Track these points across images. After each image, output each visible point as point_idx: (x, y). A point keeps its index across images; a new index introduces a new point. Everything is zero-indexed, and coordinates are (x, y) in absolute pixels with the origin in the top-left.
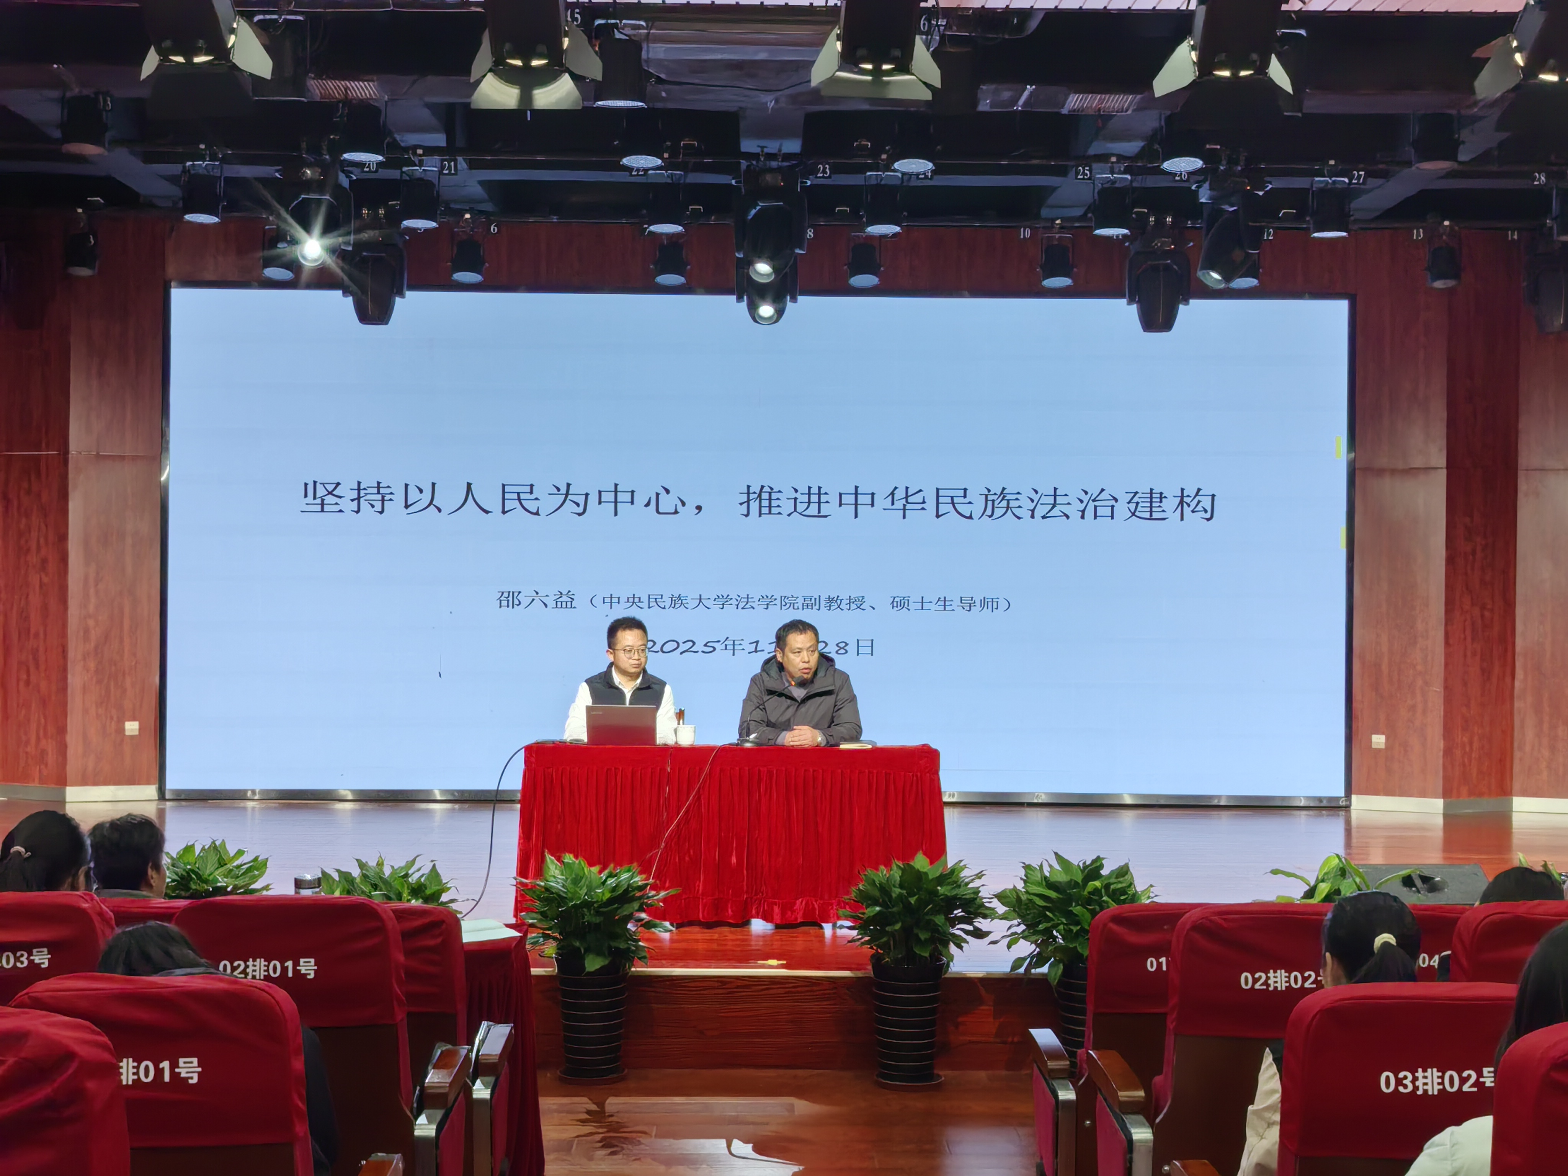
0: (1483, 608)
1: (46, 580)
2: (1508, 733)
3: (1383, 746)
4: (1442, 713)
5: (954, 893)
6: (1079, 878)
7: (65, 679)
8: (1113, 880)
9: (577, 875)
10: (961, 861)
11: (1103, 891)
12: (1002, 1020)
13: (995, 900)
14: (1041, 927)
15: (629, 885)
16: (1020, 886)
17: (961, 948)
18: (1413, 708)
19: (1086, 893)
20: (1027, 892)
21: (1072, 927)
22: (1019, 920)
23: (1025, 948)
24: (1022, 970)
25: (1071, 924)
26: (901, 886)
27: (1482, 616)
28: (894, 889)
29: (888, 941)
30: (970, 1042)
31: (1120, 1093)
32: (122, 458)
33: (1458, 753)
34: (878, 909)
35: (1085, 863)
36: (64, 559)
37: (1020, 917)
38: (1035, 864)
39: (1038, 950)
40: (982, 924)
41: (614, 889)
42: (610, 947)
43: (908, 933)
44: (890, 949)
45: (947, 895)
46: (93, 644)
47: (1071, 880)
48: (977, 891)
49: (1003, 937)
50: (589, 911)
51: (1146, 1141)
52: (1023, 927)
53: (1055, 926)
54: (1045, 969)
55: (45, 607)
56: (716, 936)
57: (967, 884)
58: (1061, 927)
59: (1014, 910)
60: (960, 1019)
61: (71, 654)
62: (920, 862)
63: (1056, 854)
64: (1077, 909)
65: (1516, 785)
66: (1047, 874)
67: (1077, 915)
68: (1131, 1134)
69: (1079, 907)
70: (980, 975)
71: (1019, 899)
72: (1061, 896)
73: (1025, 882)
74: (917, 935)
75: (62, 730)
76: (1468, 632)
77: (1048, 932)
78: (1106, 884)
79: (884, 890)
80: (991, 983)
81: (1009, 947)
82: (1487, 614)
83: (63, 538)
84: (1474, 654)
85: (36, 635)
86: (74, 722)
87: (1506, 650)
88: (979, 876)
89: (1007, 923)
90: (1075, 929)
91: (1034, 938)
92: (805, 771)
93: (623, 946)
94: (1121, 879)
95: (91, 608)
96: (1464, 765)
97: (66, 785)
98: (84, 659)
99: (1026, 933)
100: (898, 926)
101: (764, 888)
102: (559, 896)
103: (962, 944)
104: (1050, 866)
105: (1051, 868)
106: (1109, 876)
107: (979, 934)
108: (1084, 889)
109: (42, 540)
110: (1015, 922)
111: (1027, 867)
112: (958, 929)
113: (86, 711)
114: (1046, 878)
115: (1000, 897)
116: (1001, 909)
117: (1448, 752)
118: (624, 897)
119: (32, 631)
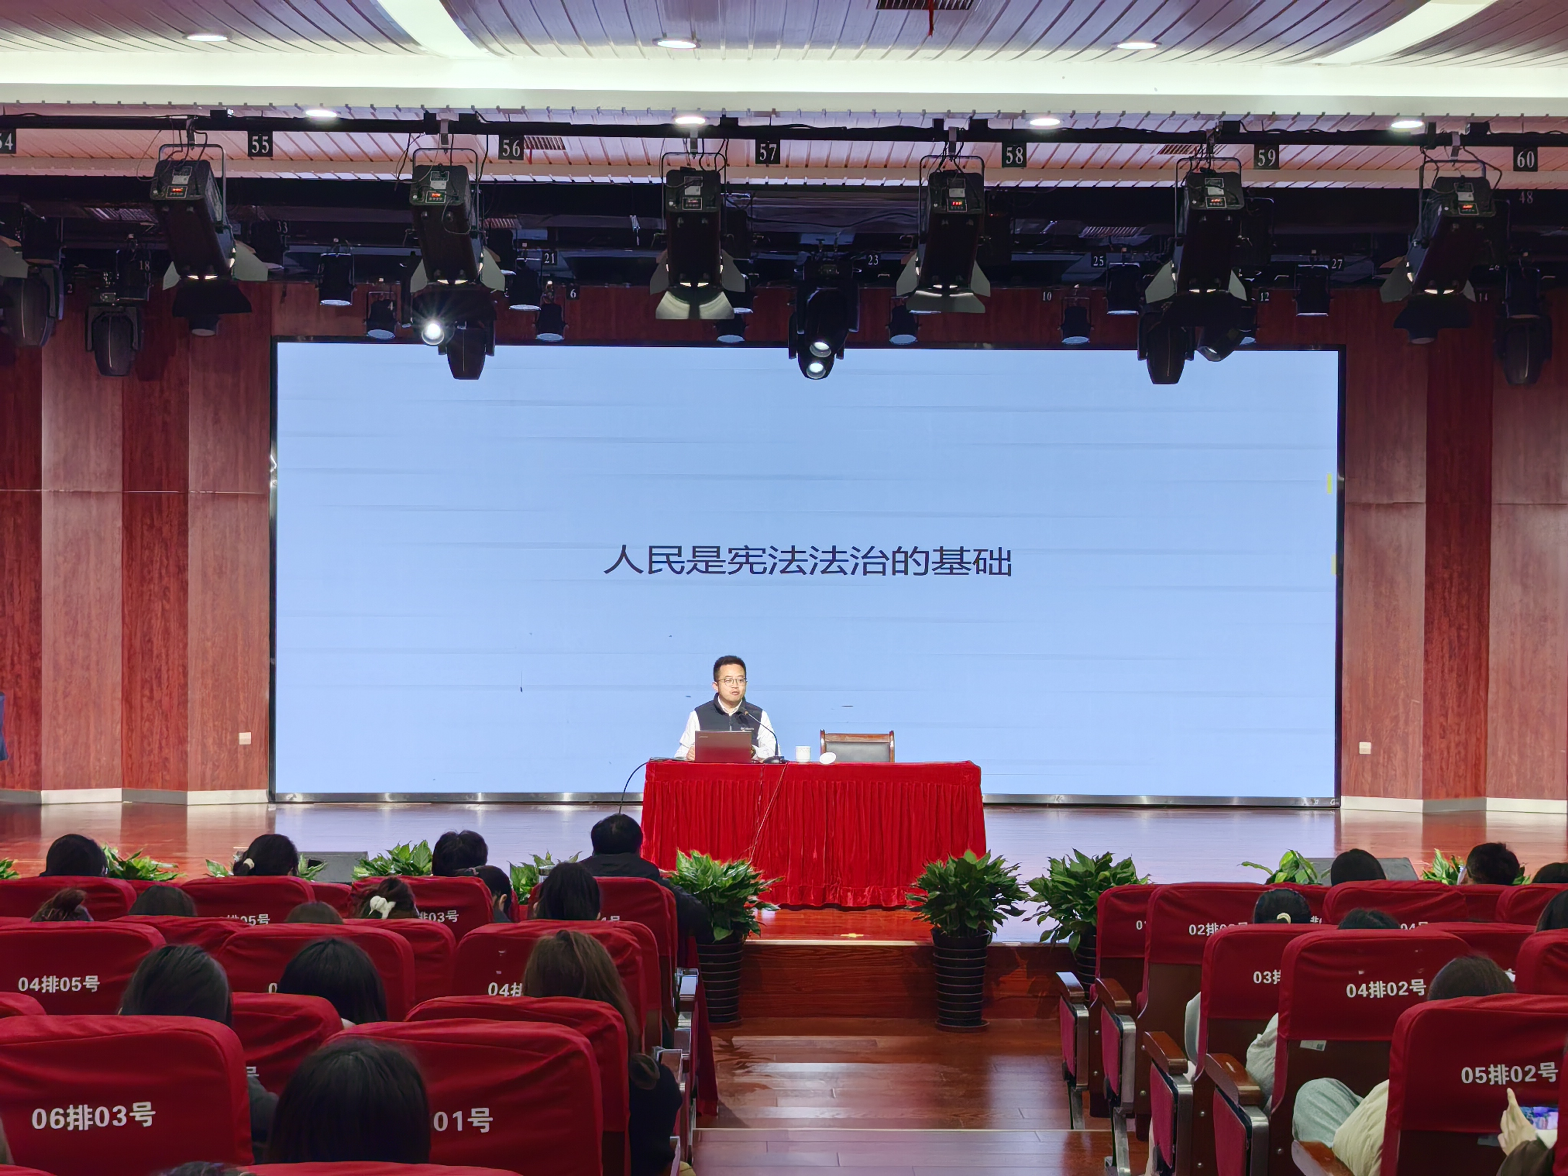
0: (1459, 628)
1: (167, 607)
2: (1483, 740)
3: (1369, 752)
4: (1422, 723)
5: (996, 880)
6: (1093, 869)
7: (186, 694)
8: (1119, 871)
9: (705, 867)
10: (1001, 856)
11: (1111, 879)
12: (1033, 980)
13: (1028, 886)
14: (1064, 907)
15: (746, 875)
16: (1047, 875)
17: (1001, 923)
18: (1396, 719)
19: (1098, 880)
20: (1053, 880)
21: (1087, 907)
22: (1047, 902)
23: (1051, 923)
24: (1049, 941)
25: (1086, 905)
26: (956, 876)
27: (1459, 636)
28: (950, 878)
29: (946, 917)
30: (1010, 997)
31: (1116, 1002)
32: (236, 496)
33: (1436, 757)
34: (938, 893)
35: (1098, 857)
36: (184, 587)
37: (1047, 899)
38: (1059, 859)
39: (1061, 925)
40: (1018, 905)
41: (734, 878)
42: (732, 922)
43: (961, 913)
44: (947, 924)
45: (991, 883)
46: (211, 663)
47: (1087, 871)
48: (1014, 879)
49: (1034, 915)
50: (715, 894)
51: (1132, 1030)
52: (1049, 908)
53: (1074, 907)
54: (1066, 940)
55: (166, 631)
56: (802, 917)
57: (1007, 873)
58: (1079, 907)
59: (1043, 895)
60: (1001, 979)
61: (191, 673)
62: (969, 856)
63: (1075, 850)
64: (1090, 893)
65: (1489, 788)
66: (1068, 866)
67: (1091, 898)
68: (1122, 1026)
69: (1093, 892)
70: (1017, 944)
71: (1046, 885)
72: (1078, 883)
73: (1051, 872)
74: (968, 913)
75: (182, 741)
76: (1446, 649)
77: (1069, 911)
78: (1114, 873)
79: (943, 878)
80: (1025, 951)
81: (1039, 923)
82: (1463, 634)
83: (182, 569)
84: (1451, 670)
85: (159, 656)
86: (194, 735)
87: (1480, 666)
88: (1015, 867)
89: (1038, 904)
90: (1089, 908)
91: (1058, 916)
92: (872, 783)
93: (742, 920)
94: (1125, 870)
95: (209, 632)
96: (1441, 768)
97: (187, 790)
98: (203, 677)
99: (1052, 912)
100: (953, 906)
101: (839, 878)
102: (691, 882)
103: (1003, 920)
104: (1070, 860)
105: (1070, 861)
106: (1116, 867)
107: (1015, 912)
108: (1097, 878)
109: (164, 571)
110: (1043, 903)
111: (1052, 861)
112: (999, 909)
113: (204, 723)
114: (1067, 869)
115: (1032, 884)
116: (1033, 894)
117: (1427, 757)
118: (742, 884)
119: (155, 653)
